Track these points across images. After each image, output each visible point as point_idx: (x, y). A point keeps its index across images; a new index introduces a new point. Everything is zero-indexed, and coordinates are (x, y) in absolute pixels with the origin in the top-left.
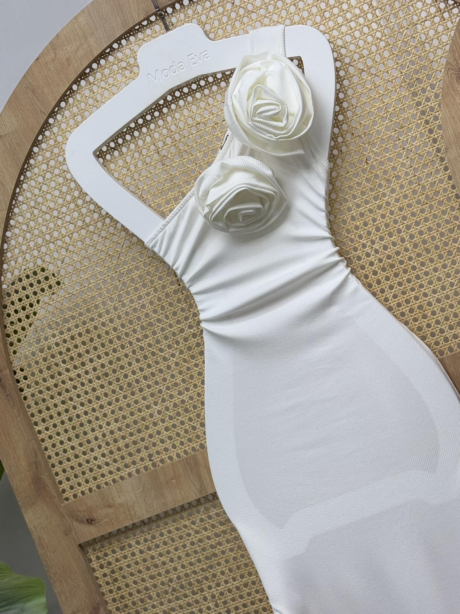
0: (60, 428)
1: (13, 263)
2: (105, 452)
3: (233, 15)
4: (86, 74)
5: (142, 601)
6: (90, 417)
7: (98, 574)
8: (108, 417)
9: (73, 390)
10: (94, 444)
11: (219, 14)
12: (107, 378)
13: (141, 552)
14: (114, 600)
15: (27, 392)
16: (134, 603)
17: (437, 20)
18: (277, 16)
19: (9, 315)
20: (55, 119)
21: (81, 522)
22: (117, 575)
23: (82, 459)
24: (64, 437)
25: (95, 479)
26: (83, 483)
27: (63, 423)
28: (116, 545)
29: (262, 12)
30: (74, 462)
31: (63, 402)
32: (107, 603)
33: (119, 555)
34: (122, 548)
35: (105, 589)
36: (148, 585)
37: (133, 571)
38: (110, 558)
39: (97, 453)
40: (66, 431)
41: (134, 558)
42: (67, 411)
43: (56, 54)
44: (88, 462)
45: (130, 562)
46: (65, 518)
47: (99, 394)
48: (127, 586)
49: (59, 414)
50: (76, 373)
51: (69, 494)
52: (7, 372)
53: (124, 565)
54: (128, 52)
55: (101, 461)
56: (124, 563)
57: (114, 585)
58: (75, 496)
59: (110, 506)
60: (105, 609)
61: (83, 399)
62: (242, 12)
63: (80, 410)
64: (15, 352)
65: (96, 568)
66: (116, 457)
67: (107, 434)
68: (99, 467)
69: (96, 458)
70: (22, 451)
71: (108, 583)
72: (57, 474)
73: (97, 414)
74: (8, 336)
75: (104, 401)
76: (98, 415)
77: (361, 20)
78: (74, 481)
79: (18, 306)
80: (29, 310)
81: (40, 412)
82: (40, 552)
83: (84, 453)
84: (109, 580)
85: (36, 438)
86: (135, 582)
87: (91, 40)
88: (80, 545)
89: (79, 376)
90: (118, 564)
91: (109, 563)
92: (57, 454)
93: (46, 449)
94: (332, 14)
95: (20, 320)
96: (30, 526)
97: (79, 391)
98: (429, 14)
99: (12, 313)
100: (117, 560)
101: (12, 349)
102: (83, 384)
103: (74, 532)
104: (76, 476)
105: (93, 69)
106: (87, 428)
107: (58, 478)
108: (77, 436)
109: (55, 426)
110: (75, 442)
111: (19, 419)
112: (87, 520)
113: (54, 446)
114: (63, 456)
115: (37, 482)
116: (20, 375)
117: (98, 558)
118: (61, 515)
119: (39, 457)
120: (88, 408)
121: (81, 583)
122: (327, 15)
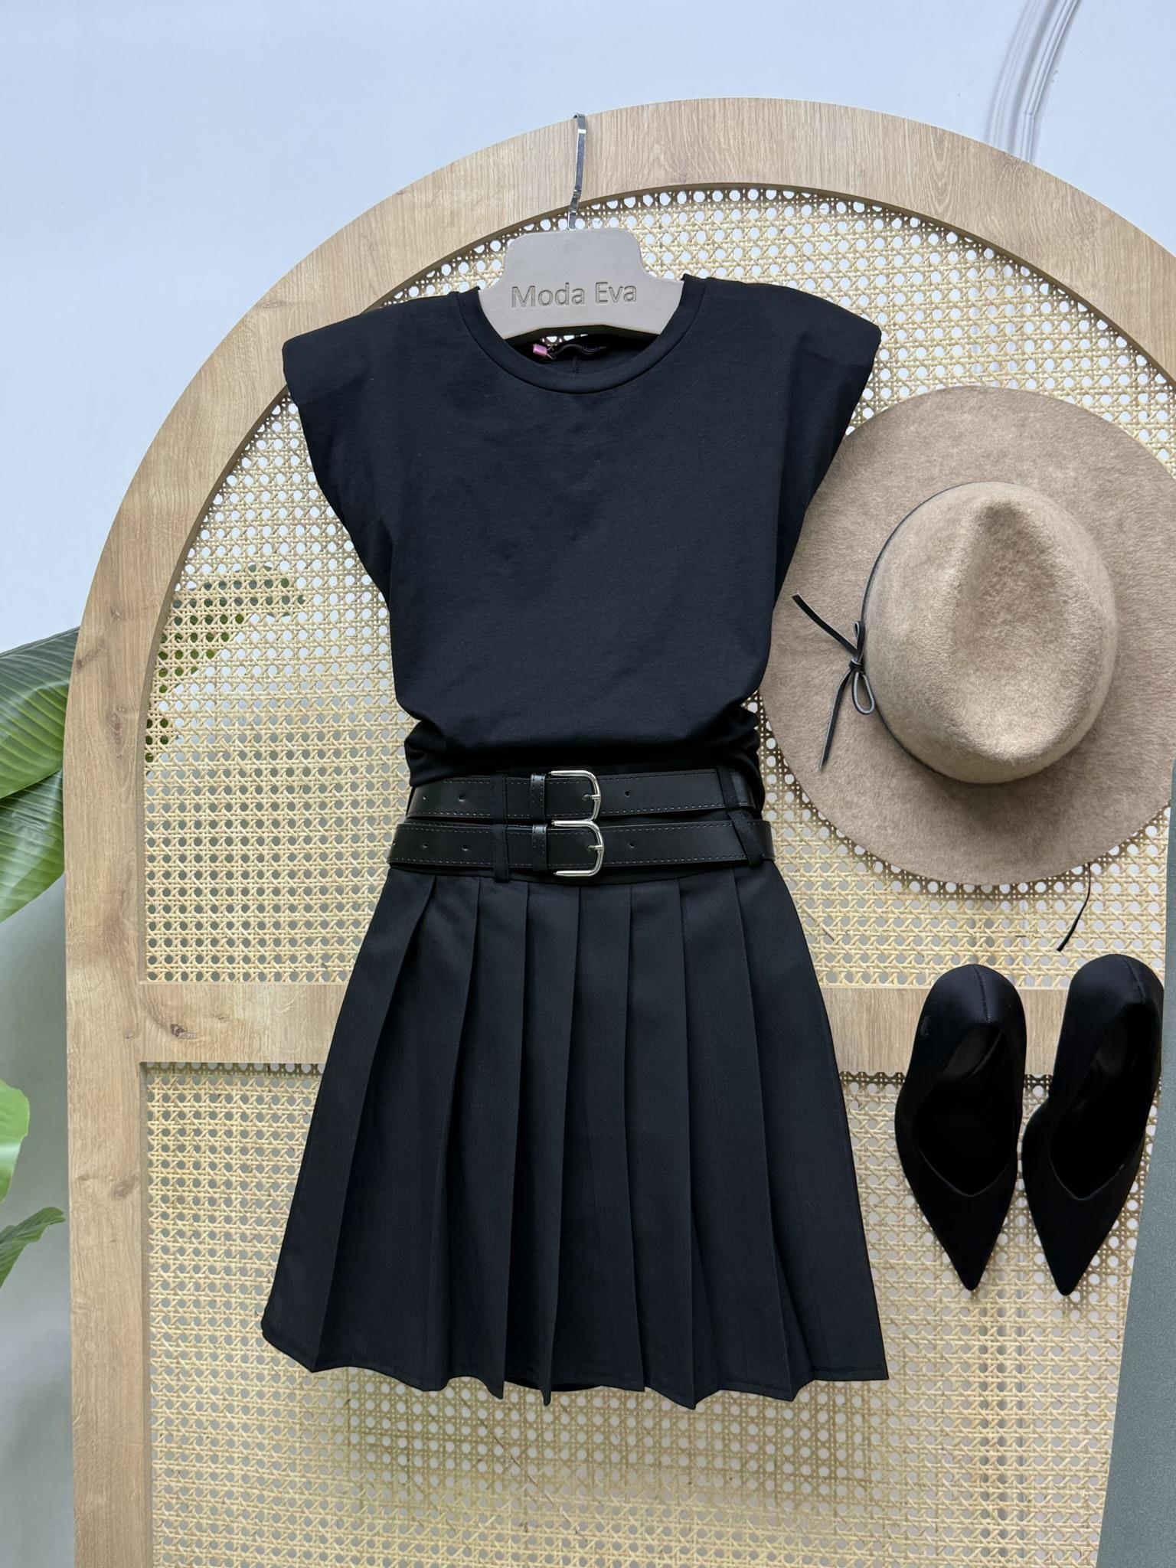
0: (190, 851)
1: (220, 534)
2: (251, 920)
3: (773, 252)
4: (475, 253)
5: (212, 1201)
6: (251, 850)
7: (155, 1126)
8: (281, 863)
9: (238, 793)
10: (238, 899)
11: (749, 241)
12: (306, 796)
13: (244, 1117)
14: (165, 1182)
15: (159, 764)
16: (196, 1201)
17: (1125, 400)
18: (849, 283)
19: (178, 621)
21: (161, 1025)
22: (186, 1140)
23: (207, 917)
24: (190, 867)
25: (215, 959)
26: (192, 959)
27: (198, 842)
28: (205, 1088)
29: (827, 266)
30: (190, 917)
31: (213, 808)
32: (151, 1181)
33: (205, 1106)
34: (214, 1098)
35: (156, 1156)
36: (233, 1179)
37: (217, 1144)
38: (186, 1107)
39: (237, 917)
40: (198, 858)
41: (228, 1122)
42: (213, 824)
43: (435, 196)
44: (214, 926)
45: (218, 1128)
46: (136, 1009)
47: (280, 818)
48: (197, 1166)
49: (198, 825)
50: (255, 767)
51: (160, 968)
52: (135, 716)
53: (205, 1129)
55: (238, 933)
56: (206, 1125)
57: (176, 1156)
58: (169, 976)
59: (221, 1018)
60: (143, 1190)
61: (250, 815)
62: (790, 251)
63: (237, 832)
64: (163, 689)
65: (157, 1115)
66: (267, 937)
67: (267, 892)
68: (231, 942)
69: (230, 925)
70: (107, 864)
71: (165, 1148)
72: (153, 926)
73: (265, 850)
74: (164, 656)
75: (283, 833)
76: (265, 853)
78: (177, 950)
79: (201, 611)
80: (217, 627)
81: (167, 808)
82: (71, 1048)
83: (214, 909)
84: (171, 1144)
85: (141, 850)
86: (213, 1166)
87: (508, 197)
88: (143, 1065)
89: (258, 772)
90: (196, 1121)
91: (182, 1115)
92: (167, 892)
93: (152, 876)
94: (946, 318)
95: (194, 637)
96: (71, 998)
97: (250, 798)
98: (1115, 384)
99: (186, 619)
100: (197, 1115)
101: (160, 681)
102: (259, 790)
103: (141, 1038)
104: (184, 943)
105: (491, 251)
106: (237, 867)
107: (151, 934)
108: (214, 875)
109: (182, 842)
110: (207, 884)
111: (124, 806)
112: (172, 1027)
113: (167, 875)
114: (175, 899)
115: (113, 926)
116: (156, 731)
117: (166, 1098)
118: (131, 1001)
119: (134, 884)
120: (251, 833)
121: (119, 1131)
122: (937, 315)
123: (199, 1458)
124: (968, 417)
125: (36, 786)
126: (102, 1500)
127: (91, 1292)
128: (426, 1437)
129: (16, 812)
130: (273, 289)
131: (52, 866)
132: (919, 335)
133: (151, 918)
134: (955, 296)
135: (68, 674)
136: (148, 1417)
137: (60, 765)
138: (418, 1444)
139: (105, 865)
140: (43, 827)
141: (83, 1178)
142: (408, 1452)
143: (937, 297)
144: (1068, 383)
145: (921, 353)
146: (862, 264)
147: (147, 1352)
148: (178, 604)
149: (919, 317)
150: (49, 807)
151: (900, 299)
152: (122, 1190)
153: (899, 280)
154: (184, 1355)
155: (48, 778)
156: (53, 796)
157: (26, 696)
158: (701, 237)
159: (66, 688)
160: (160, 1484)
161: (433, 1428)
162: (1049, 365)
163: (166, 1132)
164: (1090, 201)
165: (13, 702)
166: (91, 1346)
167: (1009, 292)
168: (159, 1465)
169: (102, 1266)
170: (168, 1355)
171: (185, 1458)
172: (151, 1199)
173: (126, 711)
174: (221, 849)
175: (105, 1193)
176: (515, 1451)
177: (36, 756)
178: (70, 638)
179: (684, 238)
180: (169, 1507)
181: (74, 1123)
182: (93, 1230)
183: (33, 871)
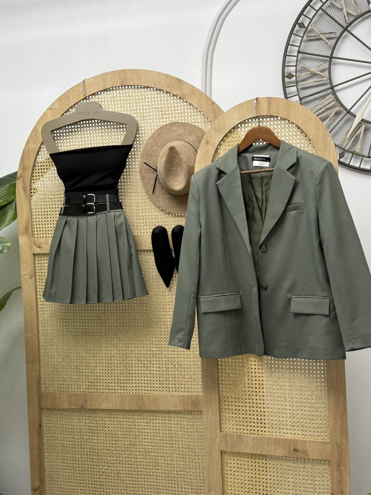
1: (43, 153)
6: (51, 213)
7: (36, 265)
10: (49, 222)
14: (39, 276)
15: (34, 197)
17: (203, 124)
19: (36, 170)
20: (72, 110)
21: (36, 246)
22: (42, 268)
25: (46, 234)
26: (42, 234)
27: (42, 212)
28: (45, 258)
29: (150, 100)
30: (41, 226)
31: (44, 205)
34: (47, 260)
35: (37, 271)
38: (42, 262)
40: (42, 215)
42: (44, 208)
43: (79, 88)
44: (45, 227)
46: (32, 244)
47: (57, 207)
48: (44, 272)
49: (41, 209)
51: (36, 236)
52: (29, 188)
53: (46, 266)
54: (103, 96)
58: (38, 237)
59: (47, 245)
60: (35, 278)
61: (51, 206)
62: (143, 97)
63: (49, 210)
64: (34, 183)
65: (37, 263)
67: (55, 221)
68: (48, 231)
69: (48, 227)
71: (39, 270)
72: (34, 228)
73: (54, 213)
74: (33, 176)
75: (57, 209)
77: (180, 115)
78: (39, 232)
79: (40, 168)
81: (35, 205)
82: (20, 251)
83: (45, 224)
87: (92, 88)
88: (34, 254)
89: (52, 198)
91: (41, 263)
92: (36, 222)
93: (33, 218)
94: (171, 109)
95: (39, 173)
96: (20, 242)
97: (50, 203)
98: (201, 121)
99: (37, 169)
100: (44, 263)
101: (33, 181)
102: (52, 201)
103: (33, 249)
104: (40, 231)
106: (49, 216)
107: (34, 230)
108: (45, 218)
109: (39, 212)
112: (39, 246)
113: (36, 218)
114: (38, 223)
115: (27, 228)
116: (33, 191)
117: (38, 260)
118: (31, 242)
119: (30, 220)
120: (51, 210)
121: (30, 266)
122: (170, 109)
123: (47, 327)
124: (175, 128)
125: (11, 202)
126: (30, 335)
127: (26, 296)
128: (88, 320)
129: (8, 207)
130: (50, 106)
131: (15, 217)
132: (167, 112)
133: (34, 226)
134: (173, 105)
135: (16, 180)
136: (38, 320)
137: (15, 198)
138: (87, 321)
139: (25, 217)
140: (13, 209)
141: (24, 275)
142: (85, 322)
143: (169, 105)
144: (193, 121)
145: (167, 116)
146: (156, 99)
147: (37, 308)
148: (35, 166)
149: (167, 109)
150: (14, 206)
151: (163, 106)
152: (31, 277)
153: (163, 102)
154: (44, 308)
155: (14, 200)
156: (14, 204)
157: (8, 185)
158: (127, 95)
159: (16, 183)
160: (40, 332)
161: (89, 318)
162: (190, 118)
163: (39, 267)
164: (194, 87)
165: (6, 186)
166: (27, 306)
167: (182, 104)
168: (40, 329)
169: (28, 291)
170: (41, 308)
171: (45, 327)
172: (37, 279)
173: (27, 187)
174: (46, 213)
175: (28, 278)
176: (104, 321)
177: (11, 196)
178: (16, 173)
179: (124, 95)
180: (42, 336)
181: (22, 265)
182: (26, 285)
183: (11, 218)
